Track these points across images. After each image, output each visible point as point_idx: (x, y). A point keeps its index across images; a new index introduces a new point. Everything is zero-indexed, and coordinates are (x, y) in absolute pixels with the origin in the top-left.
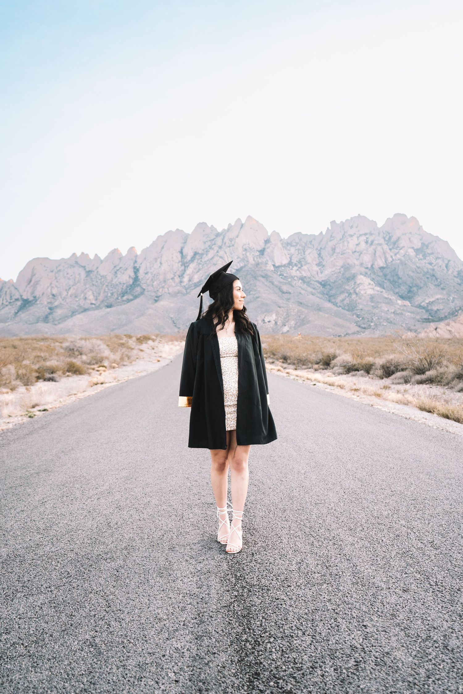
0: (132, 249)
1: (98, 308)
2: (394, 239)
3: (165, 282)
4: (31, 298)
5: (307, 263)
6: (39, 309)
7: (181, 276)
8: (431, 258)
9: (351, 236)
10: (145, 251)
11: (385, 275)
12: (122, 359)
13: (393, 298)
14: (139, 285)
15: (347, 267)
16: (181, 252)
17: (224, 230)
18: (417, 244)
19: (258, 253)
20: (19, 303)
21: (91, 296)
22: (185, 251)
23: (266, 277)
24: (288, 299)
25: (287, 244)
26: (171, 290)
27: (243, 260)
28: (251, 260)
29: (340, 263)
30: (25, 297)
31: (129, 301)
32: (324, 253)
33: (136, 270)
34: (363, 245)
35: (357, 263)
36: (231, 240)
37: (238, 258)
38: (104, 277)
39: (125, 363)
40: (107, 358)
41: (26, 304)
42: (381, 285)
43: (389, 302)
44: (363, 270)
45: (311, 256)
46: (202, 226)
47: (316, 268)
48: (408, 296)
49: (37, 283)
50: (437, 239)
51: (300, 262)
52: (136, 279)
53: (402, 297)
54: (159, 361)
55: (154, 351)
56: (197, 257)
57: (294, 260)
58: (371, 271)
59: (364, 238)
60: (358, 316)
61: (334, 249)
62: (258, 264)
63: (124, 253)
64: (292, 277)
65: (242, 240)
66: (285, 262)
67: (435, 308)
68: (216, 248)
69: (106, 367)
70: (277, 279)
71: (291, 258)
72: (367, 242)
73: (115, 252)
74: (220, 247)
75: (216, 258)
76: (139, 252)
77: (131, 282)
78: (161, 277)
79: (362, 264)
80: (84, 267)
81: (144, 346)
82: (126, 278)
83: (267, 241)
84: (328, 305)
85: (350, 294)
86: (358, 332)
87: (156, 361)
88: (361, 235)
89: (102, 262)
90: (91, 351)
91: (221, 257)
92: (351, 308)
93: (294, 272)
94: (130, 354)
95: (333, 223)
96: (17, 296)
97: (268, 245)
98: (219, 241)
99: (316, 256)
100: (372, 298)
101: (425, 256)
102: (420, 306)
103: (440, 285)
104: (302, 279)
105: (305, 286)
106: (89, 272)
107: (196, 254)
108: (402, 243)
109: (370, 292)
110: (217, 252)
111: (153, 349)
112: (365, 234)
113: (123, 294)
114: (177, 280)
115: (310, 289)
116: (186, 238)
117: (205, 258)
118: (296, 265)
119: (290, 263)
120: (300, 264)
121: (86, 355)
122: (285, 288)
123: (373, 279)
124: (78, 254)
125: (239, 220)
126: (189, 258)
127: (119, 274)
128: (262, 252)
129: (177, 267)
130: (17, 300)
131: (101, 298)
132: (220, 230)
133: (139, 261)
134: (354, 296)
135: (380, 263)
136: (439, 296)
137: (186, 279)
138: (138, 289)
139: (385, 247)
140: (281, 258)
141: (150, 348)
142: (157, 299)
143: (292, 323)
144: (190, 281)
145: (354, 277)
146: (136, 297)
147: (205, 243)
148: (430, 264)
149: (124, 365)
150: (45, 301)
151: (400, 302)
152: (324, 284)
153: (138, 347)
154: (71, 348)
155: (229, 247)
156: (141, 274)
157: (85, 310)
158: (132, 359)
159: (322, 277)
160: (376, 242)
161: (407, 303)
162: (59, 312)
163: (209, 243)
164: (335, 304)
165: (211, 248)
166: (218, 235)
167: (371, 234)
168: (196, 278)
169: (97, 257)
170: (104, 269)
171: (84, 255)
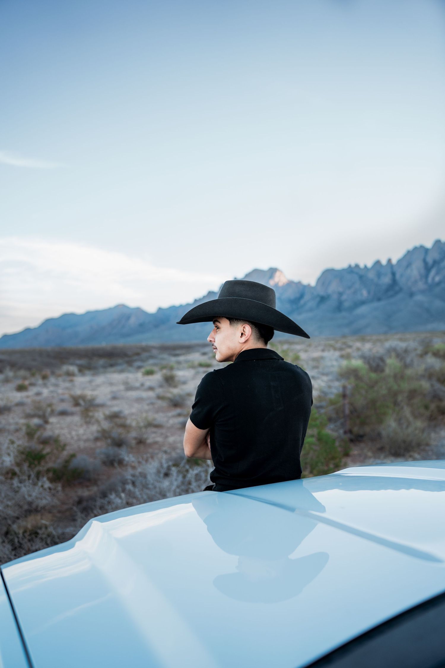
0: (389, 261)
1: (371, 302)
3: (415, 282)
4: (326, 296)
6: (332, 303)
7: (427, 276)
10: (400, 261)
14: (397, 284)
16: (424, 260)
20: (318, 299)
21: (365, 293)
22: (427, 260)
26: (420, 288)
30: (321, 295)
31: (393, 296)
33: (394, 274)
38: (372, 280)
41: (323, 299)
46: (438, 242)
49: (328, 285)
52: (394, 282)
56: (436, 264)
63: (384, 262)
73: (378, 263)
76: (394, 261)
77: (391, 282)
78: (413, 279)
80: (358, 274)
82: (386, 280)
89: (369, 270)
96: (316, 294)
106: (361, 277)
107: (435, 262)
113: (387, 291)
114: (424, 280)
116: (426, 251)
117: (441, 265)
124: (353, 264)
126: (430, 265)
127: (382, 278)
129: (423, 271)
130: (316, 297)
131: (372, 294)
133: (395, 269)
137: (430, 279)
138: (397, 288)
142: (411, 295)
144: (433, 279)
146: (397, 293)
147: (440, 254)
150: (335, 297)
156: (398, 276)
157: (363, 303)
162: (346, 305)
163: (443, 254)
165: (444, 257)
168: (437, 279)
169: (366, 267)
170: (371, 275)
171: (357, 266)
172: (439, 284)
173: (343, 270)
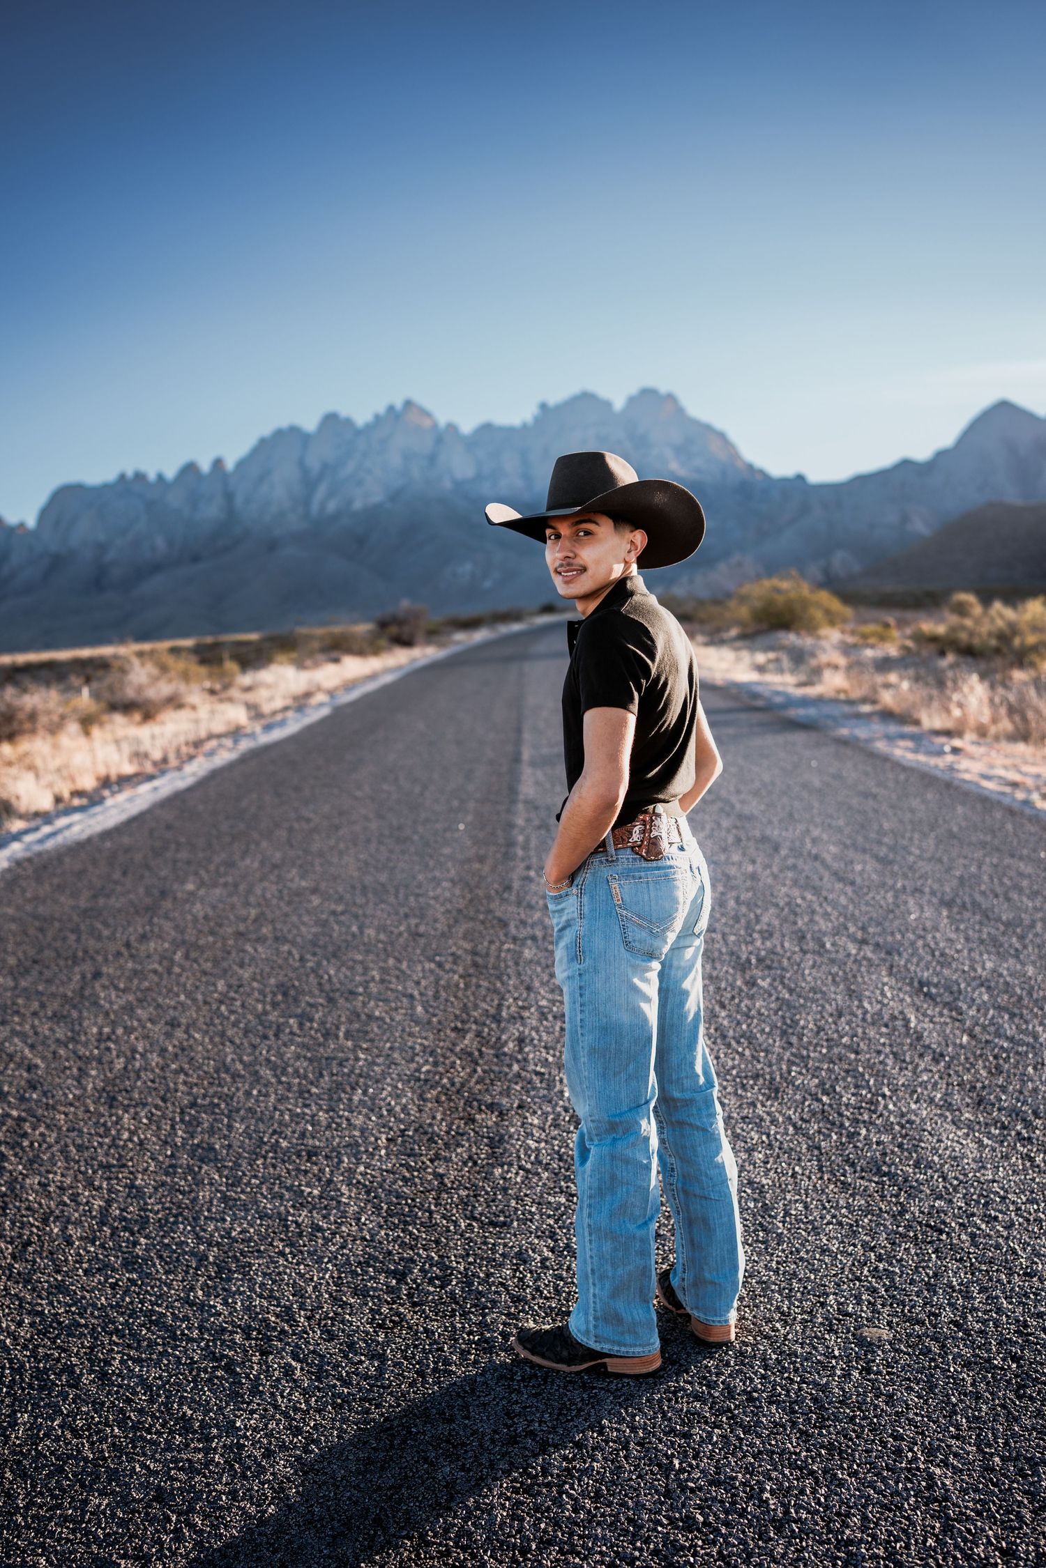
0: (218, 463)
2: (642, 430)
3: (282, 515)
4: (64, 553)
7: (307, 500)
8: (701, 462)
9: (573, 427)
10: (241, 464)
14: (239, 521)
16: (301, 463)
17: (368, 424)
18: (677, 439)
19: (425, 462)
21: (162, 544)
22: (307, 462)
23: (443, 501)
25: (472, 444)
27: (405, 475)
28: (417, 474)
30: (53, 551)
31: (227, 549)
32: (531, 457)
33: (229, 497)
36: (381, 442)
38: (178, 511)
45: (510, 462)
46: (331, 419)
49: (71, 525)
50: (708, 428)
56: (328, 470)
57: (485, 471)
59: (593, 430)
61: (546, 451)
62: (428, 480)
63: (205, 466)
65: (399, 442)
66: (471, 474)
68: (357, 456)
70: (460, 504)
71: (478, 468)
72: (599, 437)
73: (190, 469)
74: (365, 454)
75: (361, 472)
76: (230, 464)
77: (224, 515)
78: (275, 508)
80: (142, 497)
82: (213, 510)
83: (438, 442)
88: (588, 426)
89: (170, 485)
93: (487, 491)
95: (543, 406)
96: (40, 549)
97: (440, 448)
98: (361, 445)
101: (689, 458)
106: (150, 505)
107: (326, 466)
108: (657, 436)
110: (361, 461)
112: (596, 424)
116: (306, 441)
117: (341, 474)
118: (489, 479)
119: (479, 477)
120: (496, 476)
122: (474, 518)
124: (130, 473)
125: (391, 406)
126: (315, 474)
127: (201, 506)
128: (432, 459)
129: (298, 489)
130: (41, 556)
131: (178, 547)
132: (361, 424)
133: (233, 482)
137: (314, 507)
139: (628, 445)
140: (462, 466)
142: (273, 545)
144: (321, 513)
147: (338, 447)
148: (698, 471)
155: (380, 453)
156: (239, 501)
160: (613, 437)
163: (345, 448)
165: (348, 454)
166: (358, 433)
167: (605, 423)
168: (332, 506)
169: (160, 477)
170: (175, 499)
171: (139, 476)
172: (335, 517)
173: (106, 487)
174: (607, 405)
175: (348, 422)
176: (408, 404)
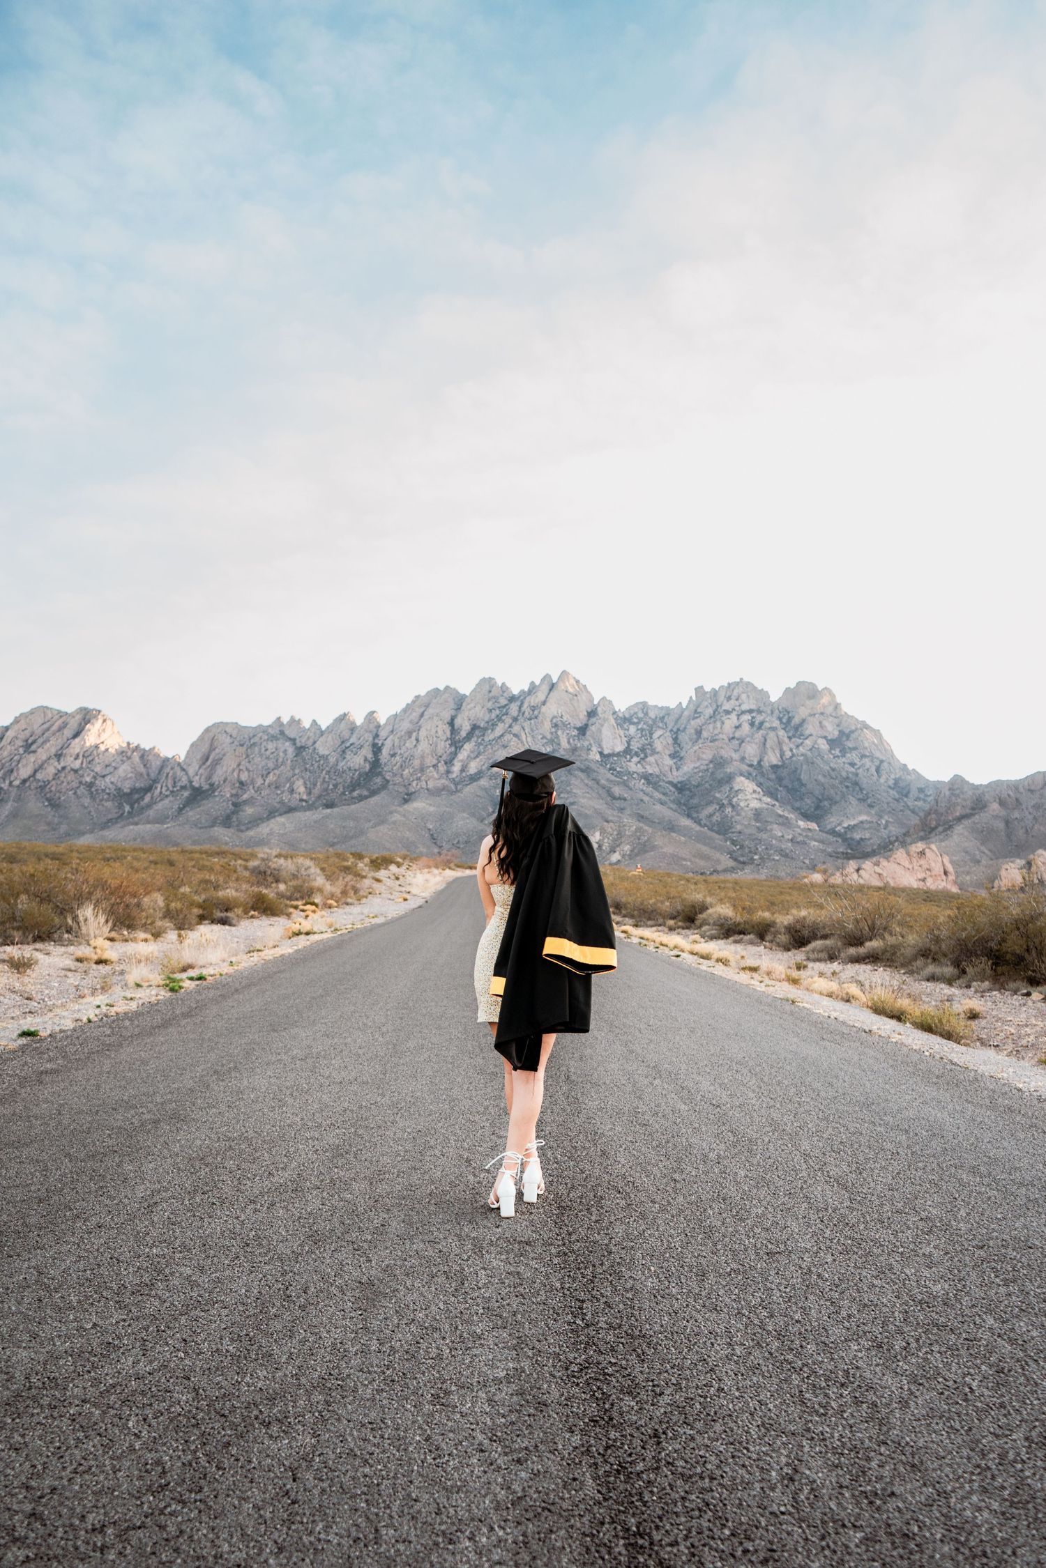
0: (372, 715)
1: (311, 807)
2: (796, 721)
3: (422, 770)
4: (206, 787)
5: (654, 752)
6: (217, 805)
7: (449, 763)
8: (853, 756)
9: (728, 712)
10: (393, 719)
11: (780, 779)
12: (344, 893)
13: (791, 816)
14: (380, 774)
15: (719, 763)
16: (451, 723)
17: (522, 692)
18: (832, 732)
19: (575, 732)
20: (186, 794)
21: (300, 787)
22: (458, 722)
23: (587, 770)
24: (621, 810)
25: (624, 721)
26: (431, 785)
27: (551, 741)
28: (564, 743)
29: (708, 755)
30: (196, 784)
31: (361, 798)
32: (683, 737)
33: (377, 749)
34: (746, 728)
35: (736, 756)
36: (533, 708)
37: (544, 737)
38: (325, 758)
39: (349, 900)
40: (320, 890)
41: (197, 795)
42: (771, 794)
43: (786, 823)
44: (745, 768)
45: (661, 740)
46: (488, 683)
47: (669, 762)
48: (815, 814)
49: (217, 762)
50: (864, 725)
51: (643, 750)
52: (375, 764)
53: (806, 816)
54: (405, 900)
55: (398, 883)
56: (477, 732)
57: (635, 746)
58: (757, 771)
59: (747, 717)
60: (734, 843)
61: (699, 733)
62: (574, 750)
63: (359, 720)
64: (630, 774)
65: (551, 710)
66: (620, 748)
67: (857, 836)
68: (508, 720)
69: (317, 906)
70: (604, 775)
71: (628, 743)
72: (752, 724)
73: (344, 718)
74: (515, 719)
75: (508, 737)
76: (382, 721)
77: (368, 766)
78: (416, 763)
79: (743, 759)
80: (293, 741)
81: (382, 874)
82: (358, 760)
83: (592, 714)
84: (686, 822)
85: (722, 806)
86: (733, 870)
87: (401, 900)
88: (743, 712)
89: (322, 733)
90: (295, 877)
91: (515, 735)
92: (723, 828)
93: (633, 765)
94: (358, 886)
95: (699, 690)
96: (184, 781)
97: (593, 720)
98: (514, 709)
99: (670, 741)
100: (758, 814)
101: (844, 752)
102: (833, 832)
103: (866, 800)
104: (647, 777)
105: (650, 789)
106: (300, 750)
107: (475, 727)
108: (810, 729)
109: (755, 804)
110: (510, 726)
111: (397, 879)
112: (751, 711)
113: (354, 786)
114: (442, 768)
115: (657, 795)
116: (460, 702)
117: (490, 736)
118: (637, 754)
119: (628, 751)
120: (645, 752)
121: (285, 883)
122: (617, 791)
123: (760, 785)
124: (285, 720)
125: (547, 677)
126: (463, 734)
127: (349, 755)
128: (583, 730)
129: (443, 747)
130: (183, 788)
131: (316, 791)
132: (516, 692)
133: (383, 734)
134: (728, 810)
135: (773, 758)
136: (864, 818)
137: (456, 768)
138: (378, 780)
139: (782, 733)
140: (612, 740)
141: (393, 877)
142: (408, 798)
143: (627, 848)
144: (462, 770)
145: (729, 779)
146: (373, 793)
147: (490, 711)
148: (852, 764)
149: (347, 904)
150: (227, 792)
151: (801, 823)
152: (681, 787)
153: (372, 874)
154: (262, 869)
155: (530, 719)
156: (384, 756)
157: (291, 810)
158: (361, 893)
159: (676, 776)
160: (767, 725)
161: (814, 826)
162: (249, 810)
163: (498, 712)
164: (698, 821)
165: (499, 718)
166: (512, 699)
167: (759, 712)
168: (473, 768)
169: (315, 725)
170: (325, 746)
171: (294, 722)
172: (474, 778)
173: (262, 729)
174: (764, 694)
175: (504, 688)
176: (564, 674)
